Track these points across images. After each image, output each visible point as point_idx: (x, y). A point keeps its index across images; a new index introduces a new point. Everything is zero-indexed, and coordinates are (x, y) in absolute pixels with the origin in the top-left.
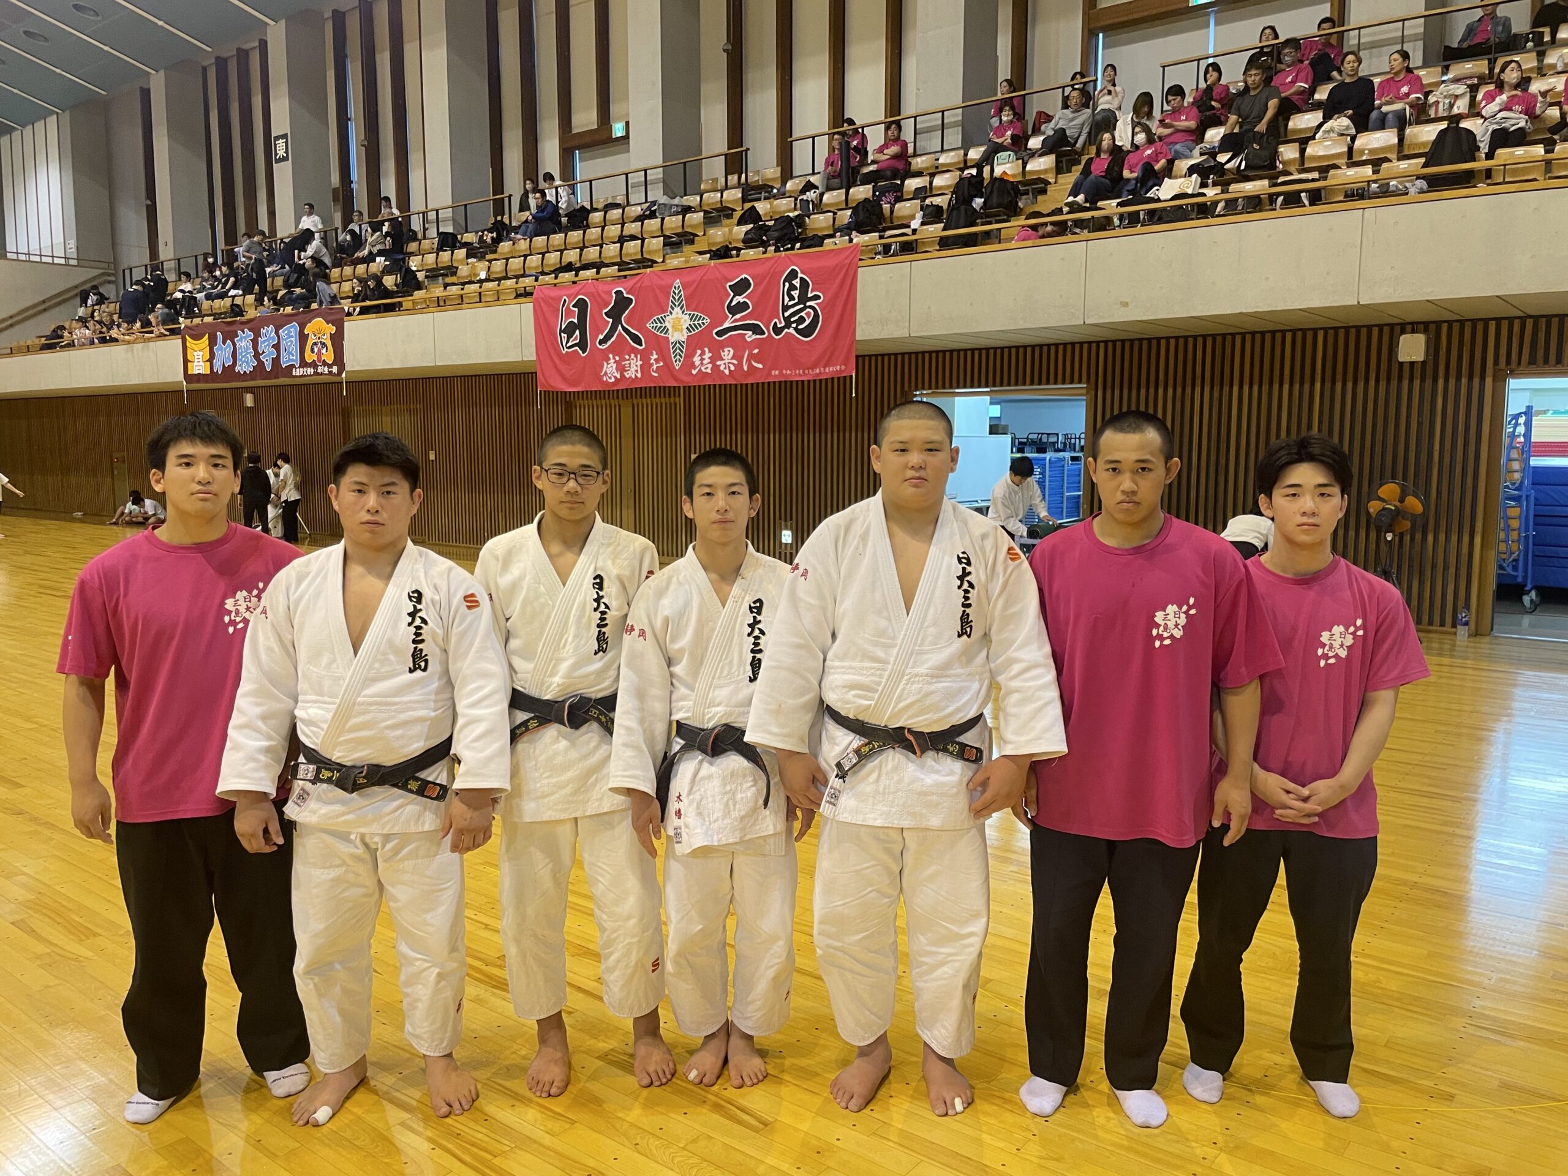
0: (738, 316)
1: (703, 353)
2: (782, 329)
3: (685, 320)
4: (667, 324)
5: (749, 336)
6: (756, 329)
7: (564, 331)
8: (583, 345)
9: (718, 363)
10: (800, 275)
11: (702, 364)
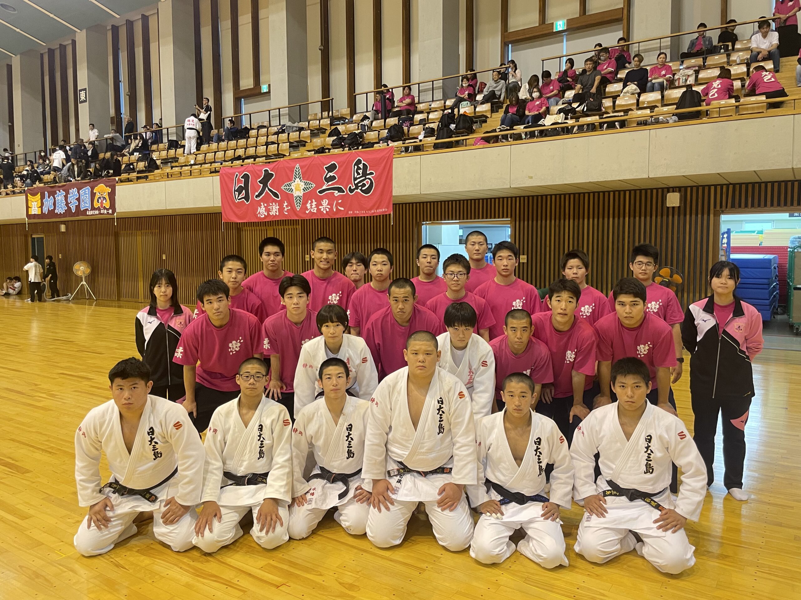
0: (330, 183)
1: (312, 202)
2: (354, 189)
3: (302, 185)
4: (292, 187)
5: (336, 193)
6: (340, 190)
7: (237, 191)
8: (247, 198)
9: (320, 207)
10: (363, 162)
11: (311, 208)
